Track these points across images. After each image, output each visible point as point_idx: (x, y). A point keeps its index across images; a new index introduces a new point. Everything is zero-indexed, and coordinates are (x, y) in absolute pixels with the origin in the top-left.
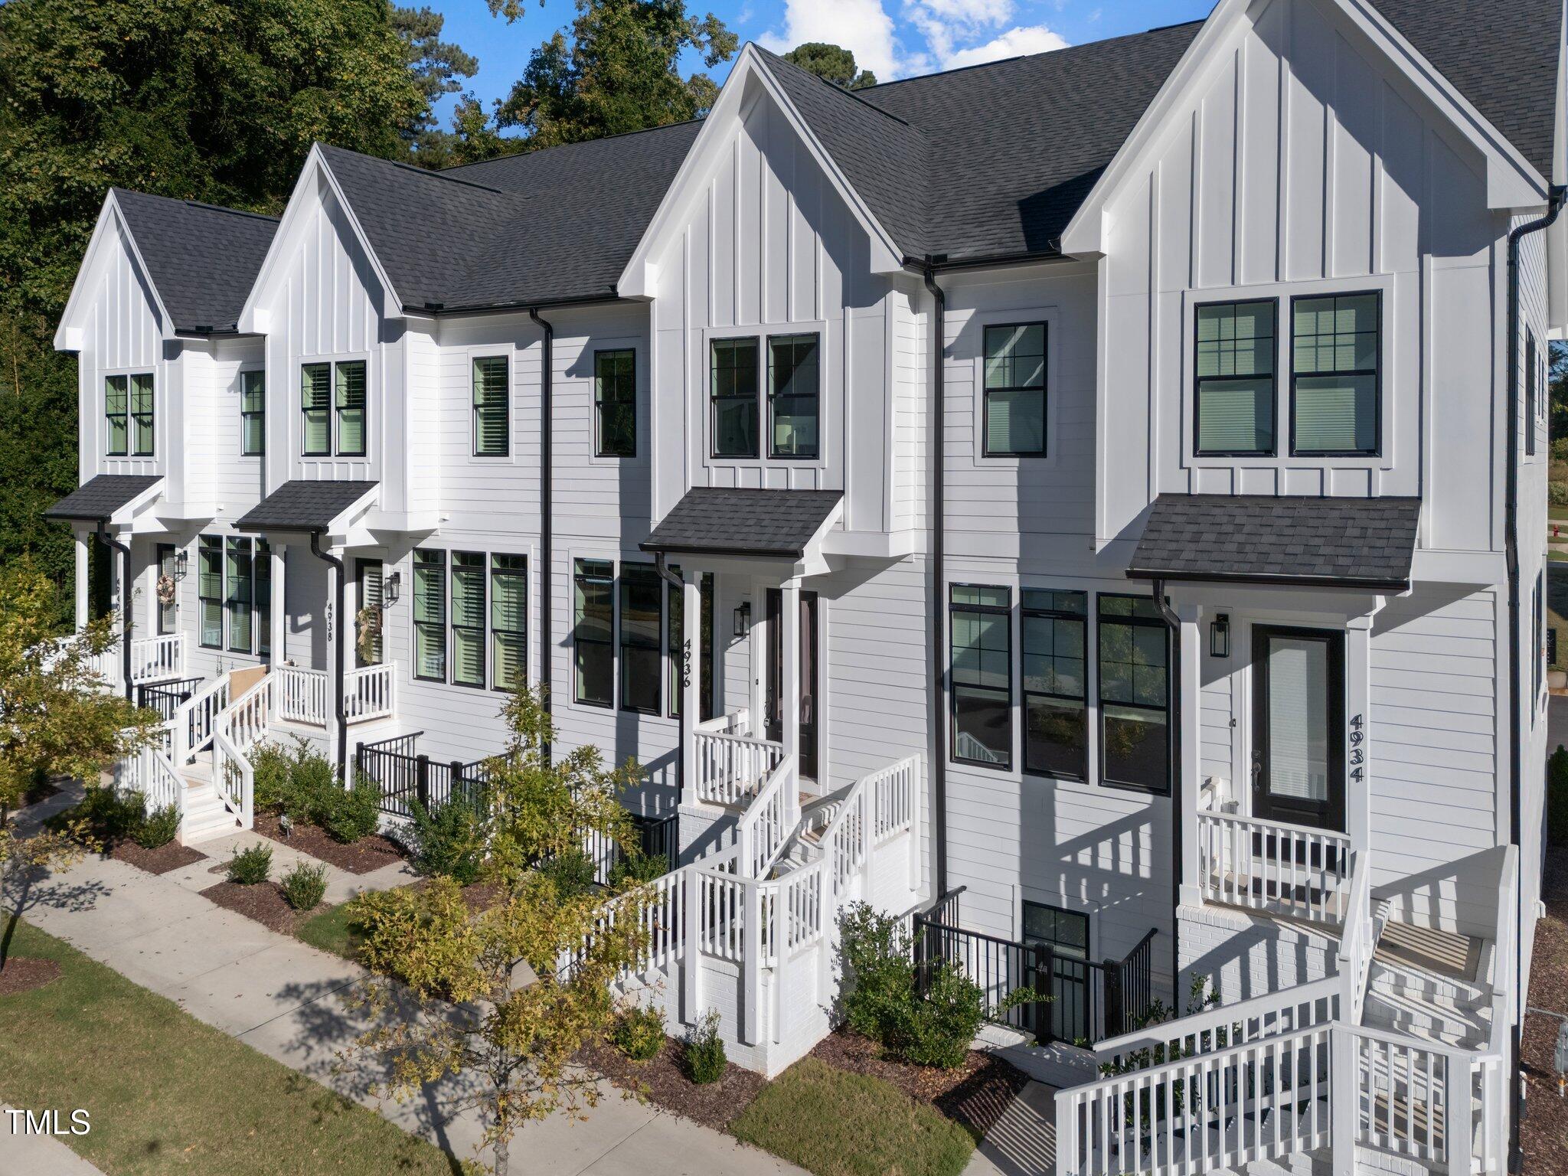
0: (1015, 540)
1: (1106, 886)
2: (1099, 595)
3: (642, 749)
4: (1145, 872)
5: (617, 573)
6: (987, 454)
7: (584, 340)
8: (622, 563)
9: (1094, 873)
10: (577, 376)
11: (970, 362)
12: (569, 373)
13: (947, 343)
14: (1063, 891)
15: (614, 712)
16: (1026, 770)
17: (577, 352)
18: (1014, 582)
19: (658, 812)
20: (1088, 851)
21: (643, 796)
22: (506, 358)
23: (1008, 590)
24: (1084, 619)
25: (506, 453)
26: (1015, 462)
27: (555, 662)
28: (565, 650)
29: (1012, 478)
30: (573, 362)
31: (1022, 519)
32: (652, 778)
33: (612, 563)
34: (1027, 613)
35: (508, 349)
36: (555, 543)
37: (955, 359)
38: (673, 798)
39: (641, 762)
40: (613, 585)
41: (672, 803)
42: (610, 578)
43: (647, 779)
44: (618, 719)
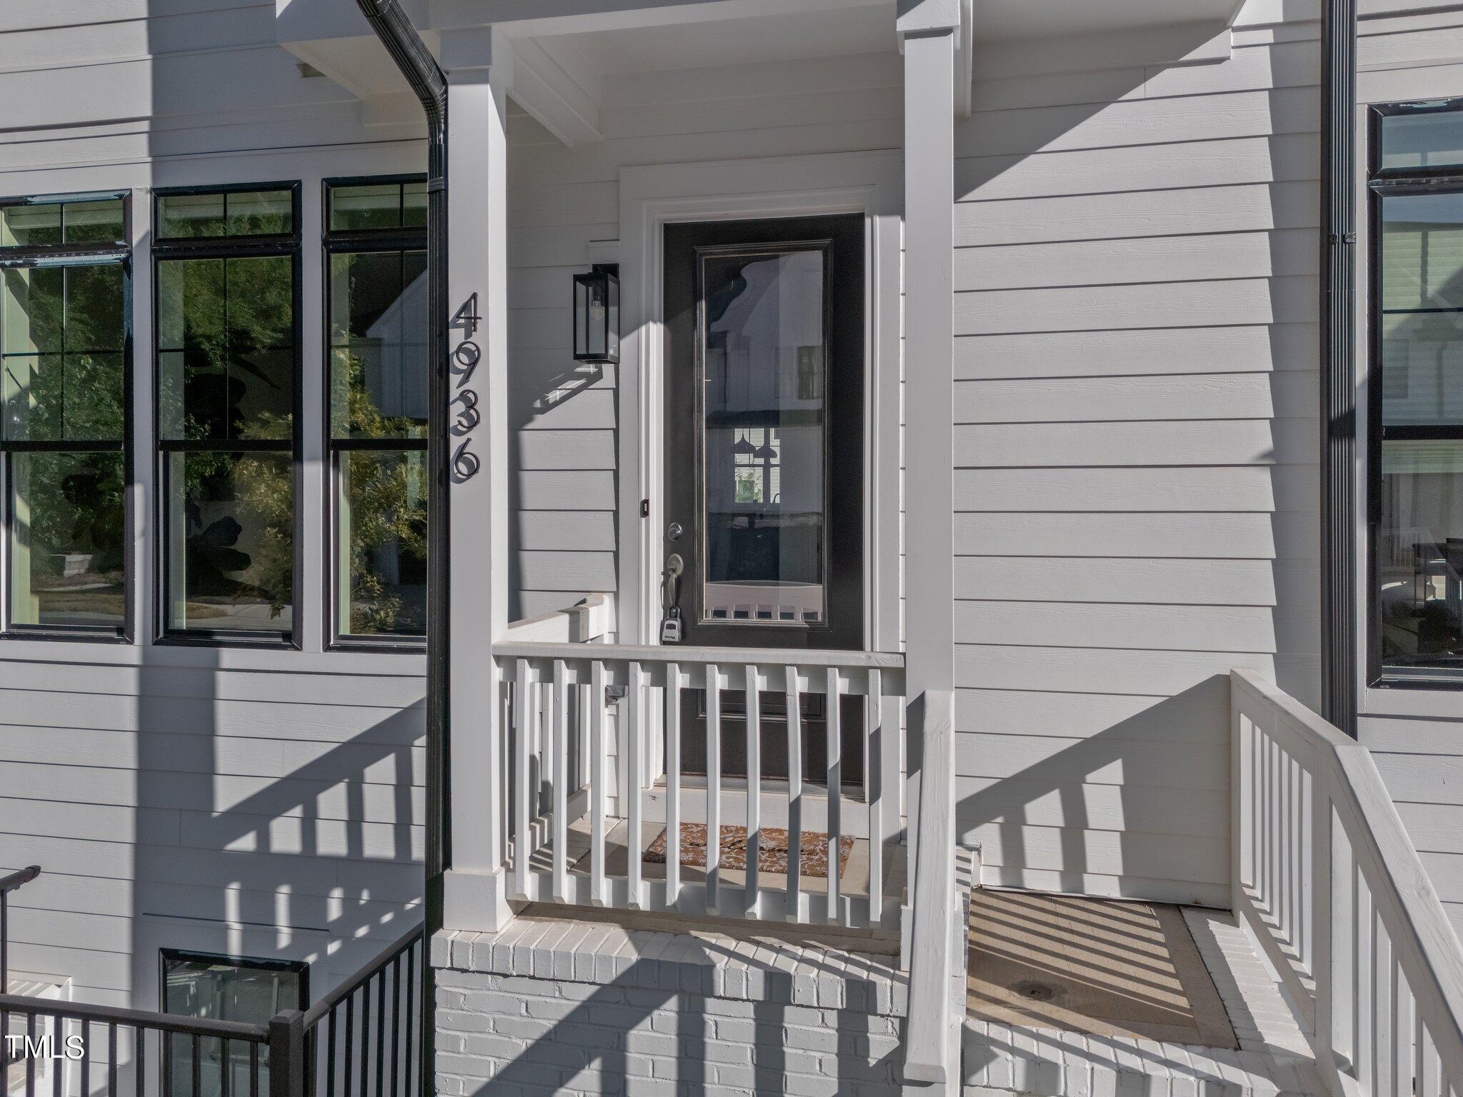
3: (227, 754)
5: (141, 226)
8: (160, 194)
15: (131, 653)
19: (284, 940)
21: (232, 895)
32: (264, 839)
33: (124, 200)
38: (337, 893)
39: (227, 796)
40: (126, 266)
41: (334, 910)
42: (117, 249)
43: (247, 843)
44: (145, 670)
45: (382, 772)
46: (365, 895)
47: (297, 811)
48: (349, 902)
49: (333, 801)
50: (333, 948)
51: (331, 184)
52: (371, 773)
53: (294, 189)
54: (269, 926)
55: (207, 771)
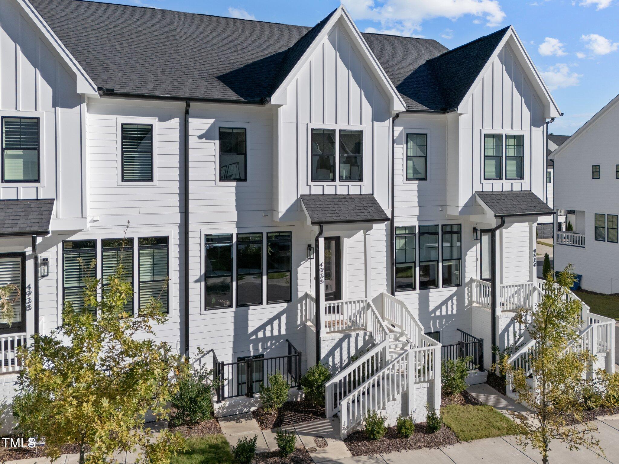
0: (417, 209)
1: (444, 320)
2: (442, 226)
4: (455, 312)
5: (235, 239)
6: (407, 179)
7: (212, 121)
8: (238, 234)
9: (441, 317)
10: (206, 139)
11: (401, 146)
12: (200, 137)
13: (395, 138)
14: (431, 326)
15: (234, 309)
16: (420, 289)
17: (207, 127)
18: (416, 224)
20: (439, 310)
22: (151, 125)
23: (415, 227)
24: (438, 234)
25: (151, 180)
26: (417, 182)
27: (191, 292)
28: (198, 284)
29: (416, 188)
30: (204, 132)
31: (419, 202)
32: (257, 336)
33: (232, 235)
34: (420, 234)
35: (153, 121)
36: (191, 228)
37: (396, 144)
38: (270, 342)
39: (250, 330)
40: (232, 246)
41: (269, 344)
42: (230, 243)
43: (254, 337)
44: (235, 313)
45: (276, 322)
46: (274, 341)
47: (263, 330)
48: (271, 343)
49: (268, 328)
50: (269, 350)
51: (268, 233)
52: (274, 322)
53: (262, 233)
54: (258, 350)
55: (247, 326)
